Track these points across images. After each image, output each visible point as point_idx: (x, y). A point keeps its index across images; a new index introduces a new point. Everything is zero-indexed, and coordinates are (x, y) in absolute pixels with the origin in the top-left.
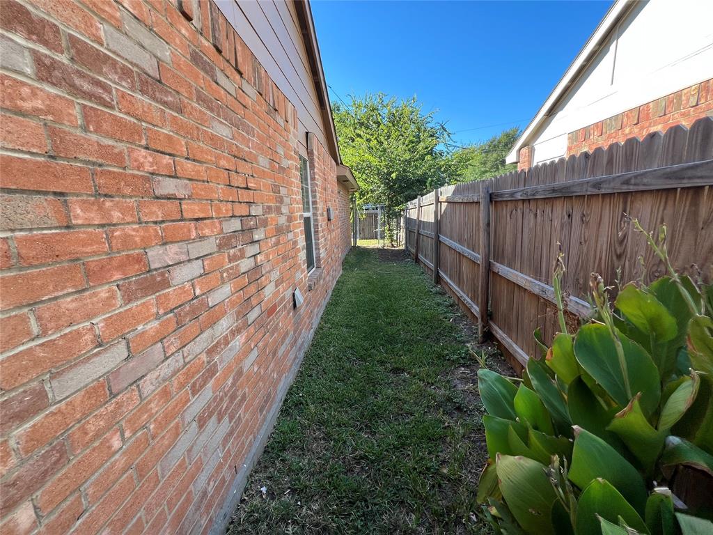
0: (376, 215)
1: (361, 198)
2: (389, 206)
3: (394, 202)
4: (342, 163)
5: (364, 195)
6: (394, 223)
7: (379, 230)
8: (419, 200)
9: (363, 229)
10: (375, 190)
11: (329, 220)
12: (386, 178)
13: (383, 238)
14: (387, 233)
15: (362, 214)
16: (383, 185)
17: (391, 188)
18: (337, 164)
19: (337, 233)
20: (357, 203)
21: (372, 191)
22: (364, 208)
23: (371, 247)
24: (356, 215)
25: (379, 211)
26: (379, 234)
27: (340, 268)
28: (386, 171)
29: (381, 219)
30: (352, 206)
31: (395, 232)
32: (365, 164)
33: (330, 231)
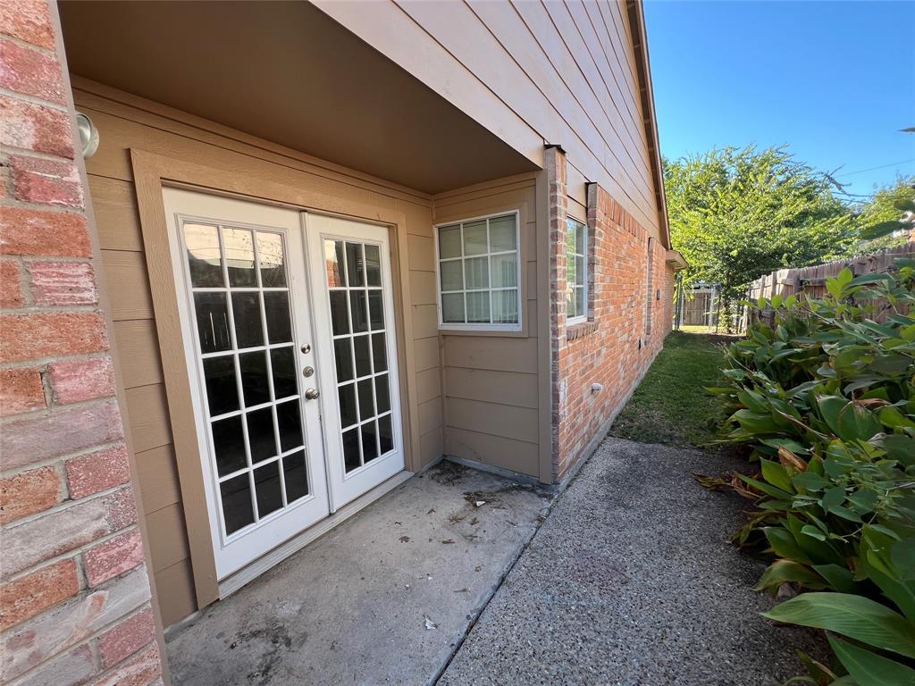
0: (709, 296)
1: (689, 276)
2: (728, 286)
3: (734, 280)
4: (672, 249)
5: (694, 272)
6: (733, 305)
7: (711, 312)
8: (764, 279)
9: (689, 314)
10: (709, 267)
11: (658, 299)
12: (724, 255)
13: (716, 322)
14: (722, 317)
15: (689, 295)
16: (720, 262)
17: (731, 265)
18: (667, 249)
19: (662, 310)
20: (684, 281)
21: (706, 268)
22: (692, 286)
23: (699, 332)
24: (681, 295)
25: (713, 291)
26: (710, 317)
27: (661, 343)
28: (725, 247)
29: (715, 300)
30: (676, 285)
31: (735, 316)
32: (697, 240)
33: (658, 308)
